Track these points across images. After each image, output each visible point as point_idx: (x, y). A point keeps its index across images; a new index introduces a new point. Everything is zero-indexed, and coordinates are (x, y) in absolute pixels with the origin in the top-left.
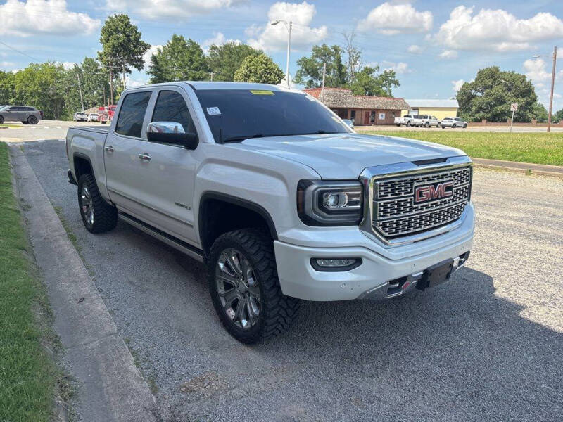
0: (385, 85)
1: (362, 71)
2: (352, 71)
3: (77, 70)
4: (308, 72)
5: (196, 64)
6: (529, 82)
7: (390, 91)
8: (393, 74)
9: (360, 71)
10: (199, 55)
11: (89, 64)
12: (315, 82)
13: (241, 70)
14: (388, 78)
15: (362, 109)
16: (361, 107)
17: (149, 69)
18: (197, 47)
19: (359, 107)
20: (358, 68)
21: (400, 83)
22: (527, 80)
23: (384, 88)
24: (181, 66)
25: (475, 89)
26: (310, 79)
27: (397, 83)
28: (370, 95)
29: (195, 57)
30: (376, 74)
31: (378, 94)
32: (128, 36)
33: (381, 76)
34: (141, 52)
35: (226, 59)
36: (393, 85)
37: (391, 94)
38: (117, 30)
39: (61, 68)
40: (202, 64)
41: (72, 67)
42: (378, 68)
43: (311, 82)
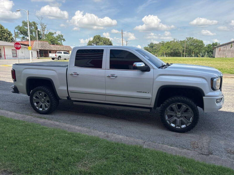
0: (59, 40)
1: (48, 34)
2: (43, 34)
4: (22, 33)
6: (111, 41)
7: (62, 43)
8: (62, 36)
9: (47, 34)
12: (25, 37)
14: (60, 37)
15: (54, 50)
16: (53, 49)
19: (52, 49)
20: (46, 32)
21: (65, 40)
22: (110, 40)
23: (59, 42)
25: (93, 43)
26: (23, 36)
27: (64, 40)
28: (53, 44)
30: (55, 35)
31: (57, 44)
33: (57, 36)
36: (62, 40)
37: (62, 44)
42: (56, 33)
43: (24, 37)
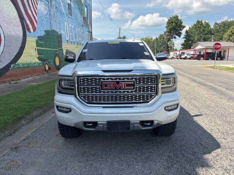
3: (157, 39)
5: (206, 32)
10: (208, 28)
11: (161, 36)
13: (228, 33)
17: (184, 36)
18: (208, 25)
24: (198, 34)
29: (207, 29)
32: (176, 24)
34: (181, 30)
35: (222, 28)
38: (172, 22)
39: (152, 39)
40: (209, 32)
41: (155, 38)
